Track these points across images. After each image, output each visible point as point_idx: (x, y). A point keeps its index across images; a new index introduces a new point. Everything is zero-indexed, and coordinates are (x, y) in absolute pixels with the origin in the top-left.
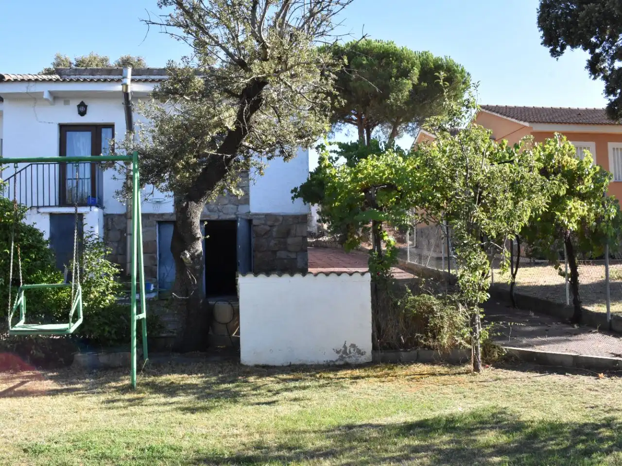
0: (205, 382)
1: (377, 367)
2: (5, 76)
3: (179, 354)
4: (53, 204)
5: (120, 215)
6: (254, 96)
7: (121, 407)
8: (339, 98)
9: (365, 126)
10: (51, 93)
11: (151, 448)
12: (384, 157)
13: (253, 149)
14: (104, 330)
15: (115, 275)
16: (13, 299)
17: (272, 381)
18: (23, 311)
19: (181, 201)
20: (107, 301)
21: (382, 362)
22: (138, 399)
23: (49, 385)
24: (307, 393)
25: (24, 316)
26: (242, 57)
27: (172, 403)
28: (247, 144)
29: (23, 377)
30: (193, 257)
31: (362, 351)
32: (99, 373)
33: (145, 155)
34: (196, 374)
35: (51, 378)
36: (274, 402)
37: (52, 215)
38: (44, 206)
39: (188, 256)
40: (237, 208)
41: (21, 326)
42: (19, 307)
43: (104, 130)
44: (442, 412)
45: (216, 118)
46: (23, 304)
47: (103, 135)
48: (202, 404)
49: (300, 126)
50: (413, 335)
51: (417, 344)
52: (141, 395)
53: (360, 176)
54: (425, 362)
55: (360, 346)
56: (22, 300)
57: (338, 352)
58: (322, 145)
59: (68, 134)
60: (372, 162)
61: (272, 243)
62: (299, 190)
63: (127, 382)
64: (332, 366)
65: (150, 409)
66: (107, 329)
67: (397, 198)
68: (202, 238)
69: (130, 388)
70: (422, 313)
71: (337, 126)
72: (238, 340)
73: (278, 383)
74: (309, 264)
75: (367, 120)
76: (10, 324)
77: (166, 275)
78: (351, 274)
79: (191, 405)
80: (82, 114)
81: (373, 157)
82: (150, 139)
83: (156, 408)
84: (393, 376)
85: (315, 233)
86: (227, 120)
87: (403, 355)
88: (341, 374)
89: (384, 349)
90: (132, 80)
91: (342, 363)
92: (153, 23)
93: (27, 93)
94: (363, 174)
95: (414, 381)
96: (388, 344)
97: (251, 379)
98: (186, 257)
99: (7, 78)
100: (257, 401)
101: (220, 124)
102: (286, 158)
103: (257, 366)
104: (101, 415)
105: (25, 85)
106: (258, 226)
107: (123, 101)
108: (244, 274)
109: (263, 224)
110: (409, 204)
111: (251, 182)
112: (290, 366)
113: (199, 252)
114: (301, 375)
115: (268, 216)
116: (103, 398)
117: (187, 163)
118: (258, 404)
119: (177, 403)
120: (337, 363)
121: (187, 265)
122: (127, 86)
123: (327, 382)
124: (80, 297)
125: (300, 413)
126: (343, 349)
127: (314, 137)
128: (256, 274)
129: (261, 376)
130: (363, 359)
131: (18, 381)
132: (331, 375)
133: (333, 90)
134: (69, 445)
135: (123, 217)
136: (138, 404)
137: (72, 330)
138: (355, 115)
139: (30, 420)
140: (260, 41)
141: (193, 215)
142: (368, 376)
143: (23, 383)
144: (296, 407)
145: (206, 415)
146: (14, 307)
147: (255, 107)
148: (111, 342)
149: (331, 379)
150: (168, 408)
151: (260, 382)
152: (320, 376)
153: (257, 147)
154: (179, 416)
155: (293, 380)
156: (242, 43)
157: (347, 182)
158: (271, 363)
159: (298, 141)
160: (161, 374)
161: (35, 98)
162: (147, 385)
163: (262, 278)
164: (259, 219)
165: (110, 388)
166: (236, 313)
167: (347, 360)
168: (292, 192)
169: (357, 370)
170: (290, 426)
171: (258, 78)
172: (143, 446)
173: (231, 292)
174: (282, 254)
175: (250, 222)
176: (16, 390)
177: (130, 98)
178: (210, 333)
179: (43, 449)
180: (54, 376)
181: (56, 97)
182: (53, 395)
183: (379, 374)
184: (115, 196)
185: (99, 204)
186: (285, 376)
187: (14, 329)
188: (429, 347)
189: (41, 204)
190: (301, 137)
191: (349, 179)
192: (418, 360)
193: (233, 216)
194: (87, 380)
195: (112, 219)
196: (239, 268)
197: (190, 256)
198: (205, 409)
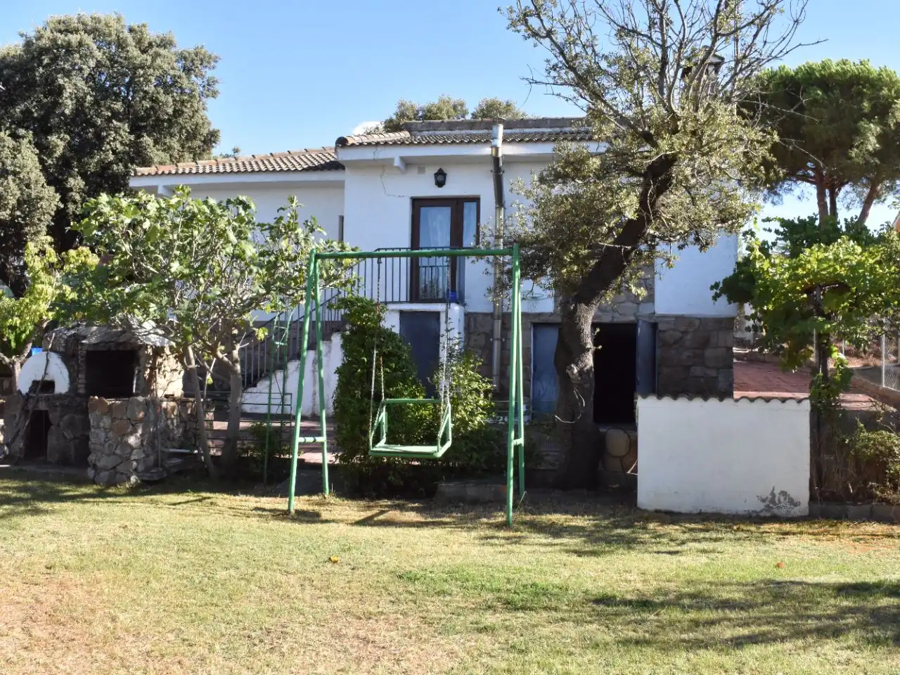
0: (595, 526)
1: (814, 523)
2: (348, 139)
3: (561, 491)
4: (403, 298)
5: (485, 315)
6: (662, 174)
7: (496, 545)
8: (775, 167)
9: (828, 186)
10: (403, 159)
11: (534, 585)
12: (836, 246)
13: (659, 237)
14: (471, 457)
15: (486, 392)
16: (374, 415)
17: (677, 530)
18: (385, 429)
19: (568, 302)
20: (476, 422)
21: (822, 518)
22: (515, 537)
23: (412, 516)
24: (718, 546)
25: (385, 435)
26: (647, 129)
27: (555, 545)
28: (652, 232)
29: (381, 506)
30: (581, 372)
31: (795, 501)
32: (467, 507)
33: (522, 243)
34: (583, 516)
35: (412, 509)
36: (676, 552)
37: (402, 313)
38: (393, 302)
39: (576, 371)
40: (638, 308)
41: (382, 446)
42: (380, 424)
43: (467, 205)
44: (887, 576)
45: (614, 207)
46: (384, 421)
47: (466, 211)
48: (589, 548)
49: (721, 206)
50: (865, 483)
51: (872, 497)
52: (519, 534)
53: (800, 271)
54: (881, 520)
55: (793, 494)
56: (383, 416)
57: (763, 501)
58: (750, 230)
59: (423, 210)
60: (819, 253)
61: (686, 354)
62: (721, 285)
63: (500, 519)
64: (756, 517)
65: (529, 548)
66: (475, 455)
67: (850, 303)
68: (593, 348)
69: (505, 526)
70: (877, 455)
71: (786, 186)
72: (635, 479)
73: (684, 532)
74: (734, 385)
75: (831, 176)
76: (371, 444)
77: (542, 393)
78: (784, 400)
79: (577, 548)
80: (440, 184)
81: (820, 247)
82: (531, 225)
83: (537, 548)
84: (834, 535)
85: (749, 341)
86: (628, 208)
87: (852, 509)
88: (765, 527)
89: (826, 499)
90: (504, 141)
91: (768, 514)
92: (536, 83)
93: (374, 160)
94: (804, 270)
95: (862, 542)
96: (833, 493)
97: (651, 526)
98: (572, 372)
99: (350, 141)
100: (655, 549)
101: (619, 212)
102: (702, 247)
103: (657, 511)
104: (475, 551)
105: (372, 150)
106: (664, 331)
107: (492, 168)
108: (645, 396)
109: (672, 329)
110: (866, 310)
111: (657, 276)
112: (700, 514)
113: (588, 367)
114: (713, 525)
115: (679, 318)
116: (474, 534)
117: (577, 255)
118: (658, 552)
119: (561, 544)
120: (762, 514)
121: (574, 382)
122: (497, 149)
123: (745, 535)
124: (449, 415)
125: (707, 565)
126: (770, 497)
127: (741, 220)
128: (660, 396)
129: (663, 523)
130: (796, 511)
131: (375, 511)
132: (753, 528)
133: (768, 155)
134: (445, 576)
135: (489, 318)
136: (516, 543)
137: (439, 455)
138: (812, 169)
139: (398, 549)
140: (670, 110)
141: (583, 320)
142: (801, 533)
143: (382, 512)
144: (704, 559)
145: (596, 559)
146: (375, 424)
147: (663, 187)
148: (480, 472)
149: (752, 532)
150: (550, 549)
151: (662, 529)
152: (738, 529)
153: (664, 237)
154: (564, 557)
155: (701, 530)
156: (648, 111)
157: (783, 280)
158: (676, 510)
159: (719, 225)
160: (540, 514)
161: (382, 166)
162: (524, 523)
163: (667, 401)
164: (667, 322)
165: (482, 524)
166: (633, 445)
167: (776, 511)
168: (712, 288)
169: (788, 525)
170: (694, 576)
171: (666, 156)
172: (525, 582)
173: (628, 419)
174: (697, 371)
175: (654, 326)
176: (375, 519)
177: (501, 164)
178: (600, 468)
179: (418, 576)
180: (416, 507)
181: (408, 163)
182: (418, 527)
183: (816, 531)
184: (487, 294)
185: (460, 300)
186: (693, 526)
187: (375, 449)
188: (888, 501)
189: (389, 299)
190: (723, 221)
191: (787, 275)
192: (872, 517)
193: (632, 318)
194: (454, 514)
195: (475, 320)
196: (638, 387)
197: (579, 372)
198: (593, 553)
